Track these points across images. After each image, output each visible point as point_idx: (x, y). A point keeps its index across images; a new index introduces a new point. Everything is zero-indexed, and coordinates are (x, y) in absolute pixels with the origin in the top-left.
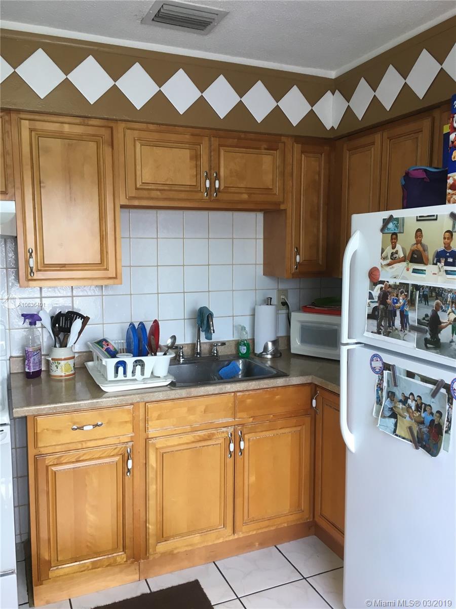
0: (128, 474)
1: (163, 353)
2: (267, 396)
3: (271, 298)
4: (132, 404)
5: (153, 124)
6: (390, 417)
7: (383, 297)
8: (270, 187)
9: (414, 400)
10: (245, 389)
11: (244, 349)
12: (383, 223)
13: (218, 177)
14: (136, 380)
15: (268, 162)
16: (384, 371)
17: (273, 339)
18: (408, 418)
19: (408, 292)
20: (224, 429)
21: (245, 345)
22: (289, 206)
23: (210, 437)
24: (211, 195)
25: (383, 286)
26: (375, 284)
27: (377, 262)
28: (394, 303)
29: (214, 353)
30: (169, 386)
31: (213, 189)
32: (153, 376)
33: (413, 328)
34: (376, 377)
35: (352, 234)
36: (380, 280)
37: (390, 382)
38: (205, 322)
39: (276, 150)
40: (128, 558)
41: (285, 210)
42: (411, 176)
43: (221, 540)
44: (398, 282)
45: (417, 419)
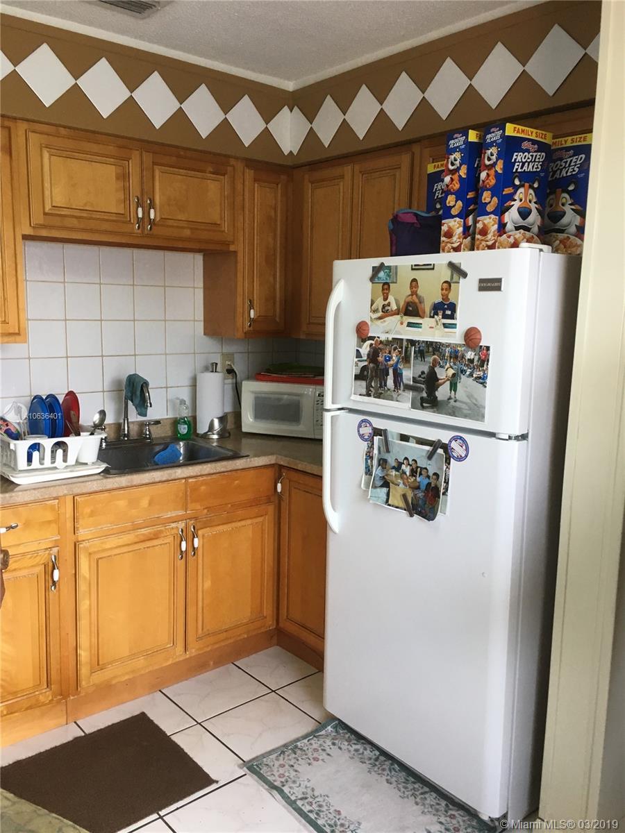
0: (53, 588)
1: (89, 433)
2: (224, 482)
3: (217, 364)
4: (55, 498)
5: (65, 127)
6: (382, 486)
7: (373, 355)
8: (218, 223)
9: (409, 464)
10: (199, 474)
11: (184, 428)
12: (373, 271)
13: (152, 205)
14: (55, 468)
15: (213, 188)
16: (375, 437)
17: (220, 415)
18: (401, 485)
19: (402, 348)
20: (173, 525)
21: (185, 423)
22: (240, 247)
23: (156, 536)
24: (144, 228)
25: (373, 342)
26: (364, 341)
27: (366, 316)
28: (387, 361)
29: (146, 435)
30: (102, 474)
31: (146, 220)
32: (78, 463)
33: (407, 387)
34: (364, 446)
35: (334, 284)
36: (370, 335)
37: (382, 448)
38: (138, 393)
39: (224, 175)
40: (54, 695)
41: (235, 252)
42: (400, 220)
43: (170, 662)
44: (390, 337)
45: (412, 485)
